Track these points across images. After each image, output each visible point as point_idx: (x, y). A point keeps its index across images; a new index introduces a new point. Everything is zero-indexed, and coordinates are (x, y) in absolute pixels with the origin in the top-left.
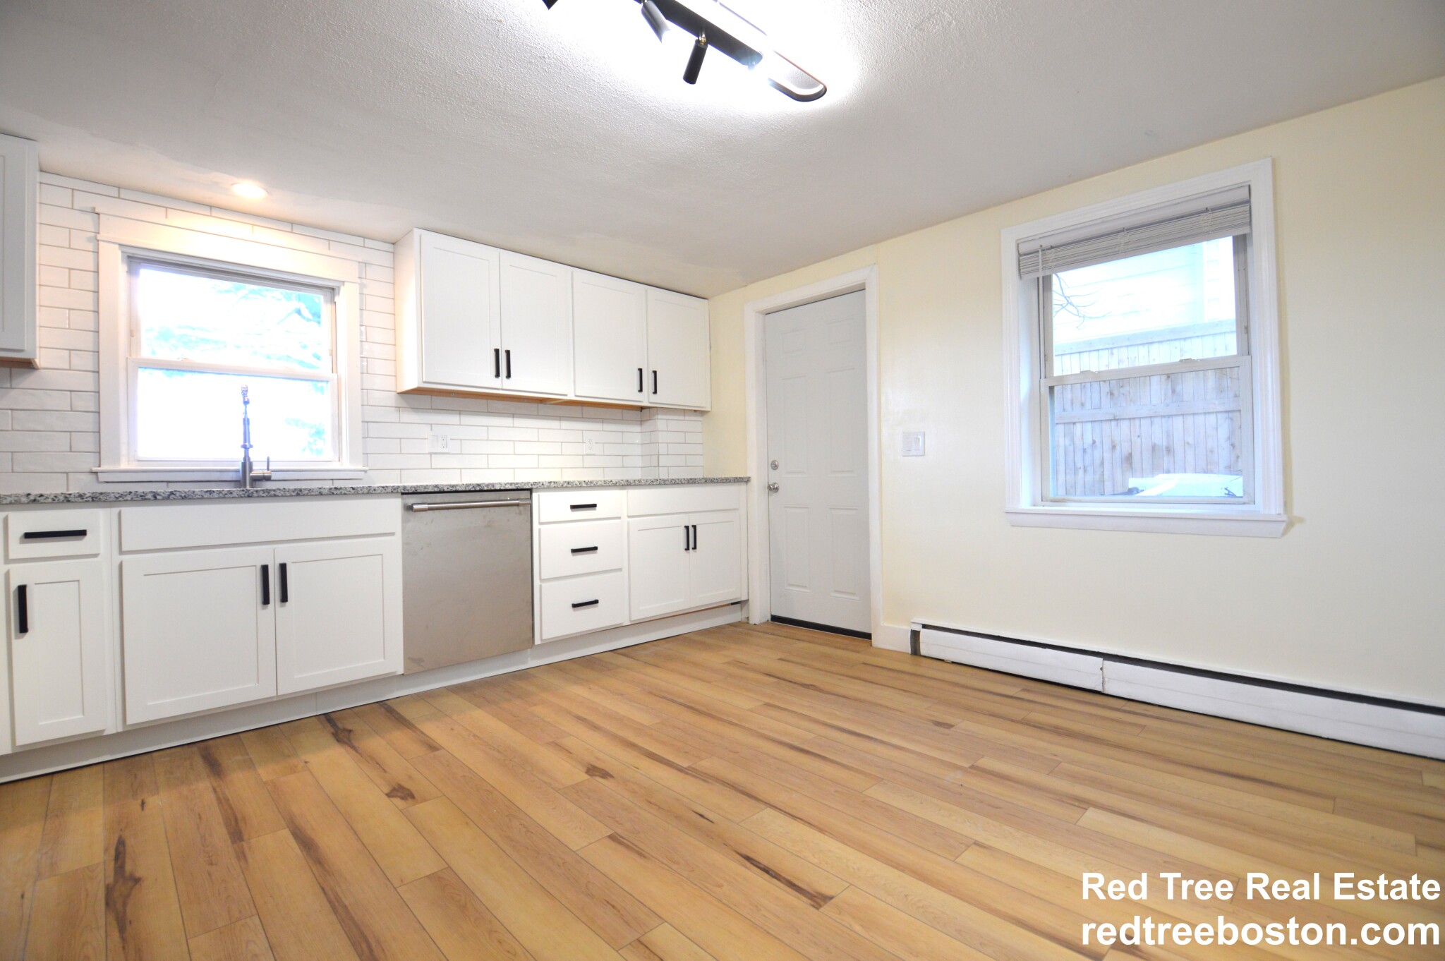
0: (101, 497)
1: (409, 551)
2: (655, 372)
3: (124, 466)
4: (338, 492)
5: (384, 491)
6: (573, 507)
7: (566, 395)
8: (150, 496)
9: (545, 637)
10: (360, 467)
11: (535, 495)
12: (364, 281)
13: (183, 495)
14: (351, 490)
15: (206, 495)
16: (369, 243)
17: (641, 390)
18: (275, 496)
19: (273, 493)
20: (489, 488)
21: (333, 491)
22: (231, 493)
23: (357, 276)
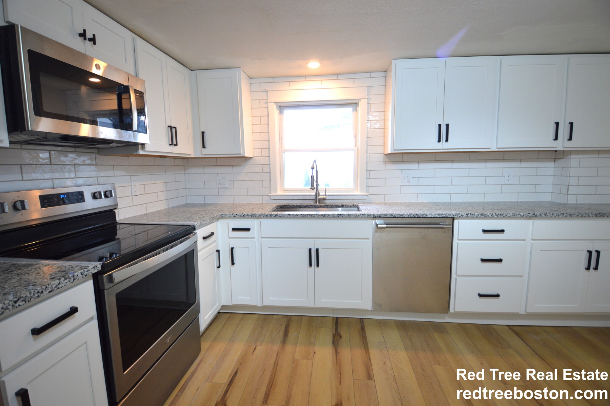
0: (254, 216)
1: (376, 249)
2: (571, 124)
3: (279, 193)
4: (341, 216)
5: (363, 216)
6: (485, 231)
7: (490, 148)
8: (269, 216)
9: (457, 310)
10: (365, 194)
11: (456, 222)
12: (370, 96)
13: (280, 216)
14: (347, 215)
15: (288, 216)
16: (373, 75)
17: (556, 139)
18: (314, 217)
19: (313, 216)
20: (424, 217)
21: (339, 216)
22: (297, 215)
23: (367, 94)
